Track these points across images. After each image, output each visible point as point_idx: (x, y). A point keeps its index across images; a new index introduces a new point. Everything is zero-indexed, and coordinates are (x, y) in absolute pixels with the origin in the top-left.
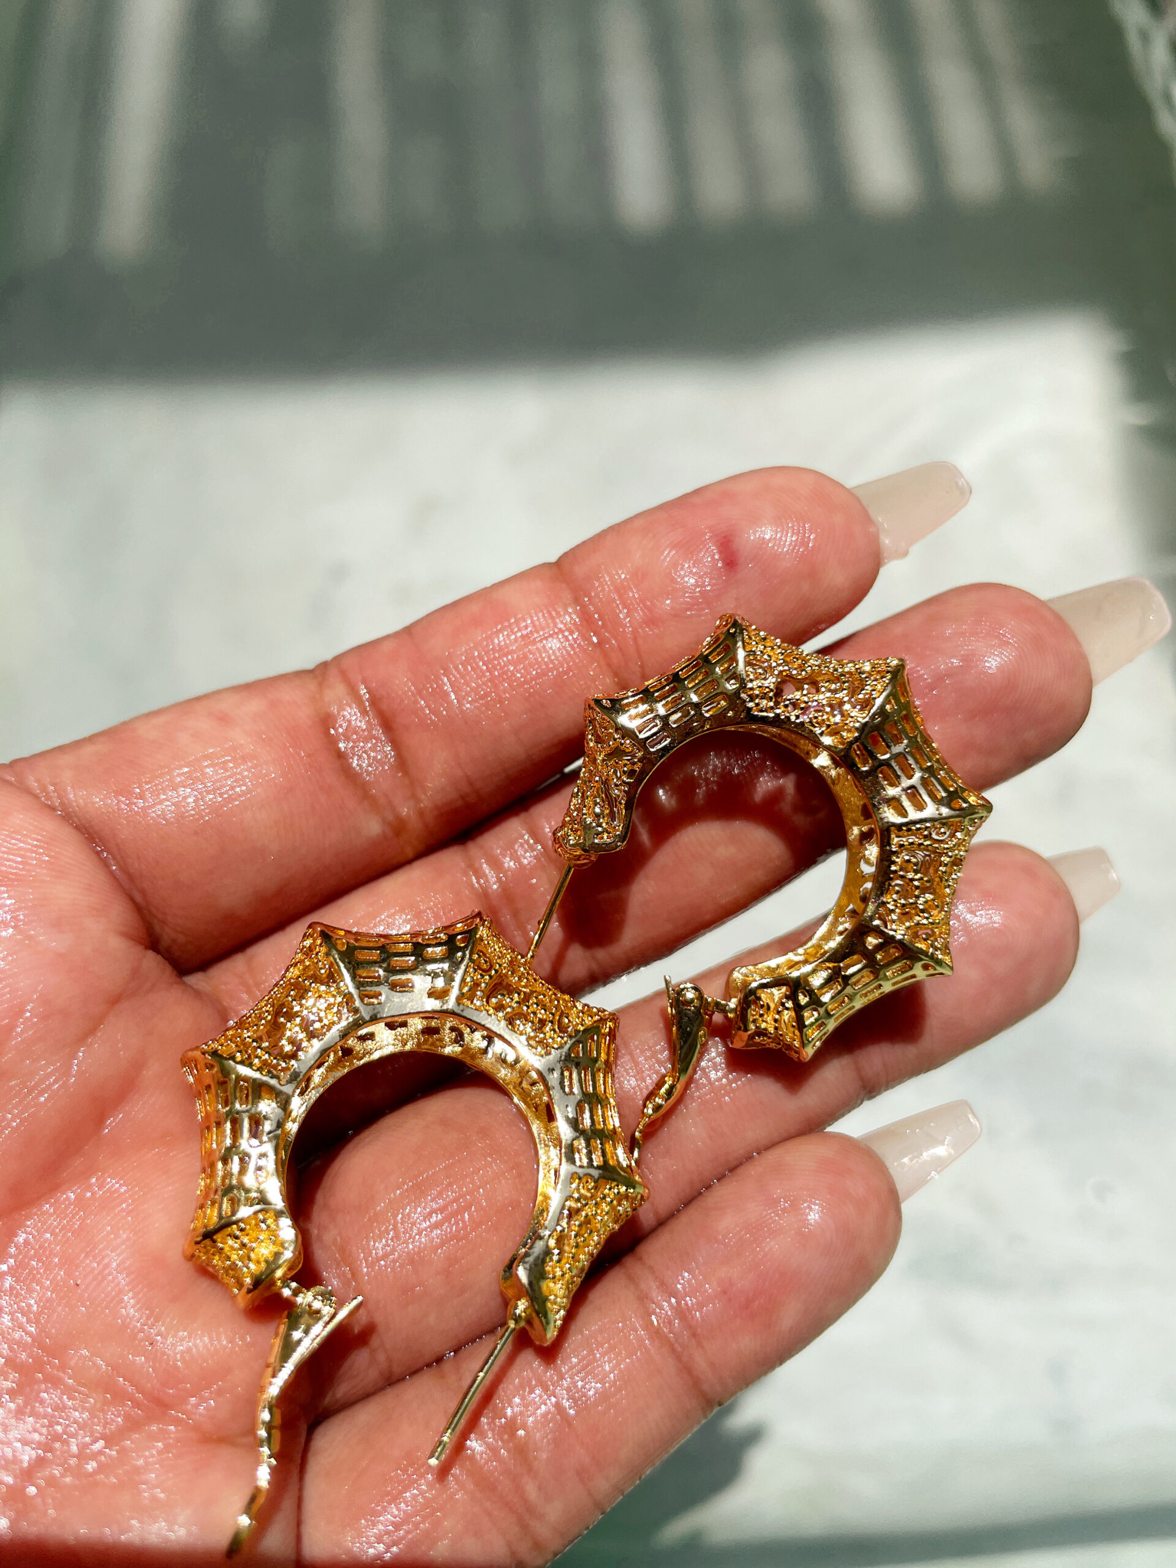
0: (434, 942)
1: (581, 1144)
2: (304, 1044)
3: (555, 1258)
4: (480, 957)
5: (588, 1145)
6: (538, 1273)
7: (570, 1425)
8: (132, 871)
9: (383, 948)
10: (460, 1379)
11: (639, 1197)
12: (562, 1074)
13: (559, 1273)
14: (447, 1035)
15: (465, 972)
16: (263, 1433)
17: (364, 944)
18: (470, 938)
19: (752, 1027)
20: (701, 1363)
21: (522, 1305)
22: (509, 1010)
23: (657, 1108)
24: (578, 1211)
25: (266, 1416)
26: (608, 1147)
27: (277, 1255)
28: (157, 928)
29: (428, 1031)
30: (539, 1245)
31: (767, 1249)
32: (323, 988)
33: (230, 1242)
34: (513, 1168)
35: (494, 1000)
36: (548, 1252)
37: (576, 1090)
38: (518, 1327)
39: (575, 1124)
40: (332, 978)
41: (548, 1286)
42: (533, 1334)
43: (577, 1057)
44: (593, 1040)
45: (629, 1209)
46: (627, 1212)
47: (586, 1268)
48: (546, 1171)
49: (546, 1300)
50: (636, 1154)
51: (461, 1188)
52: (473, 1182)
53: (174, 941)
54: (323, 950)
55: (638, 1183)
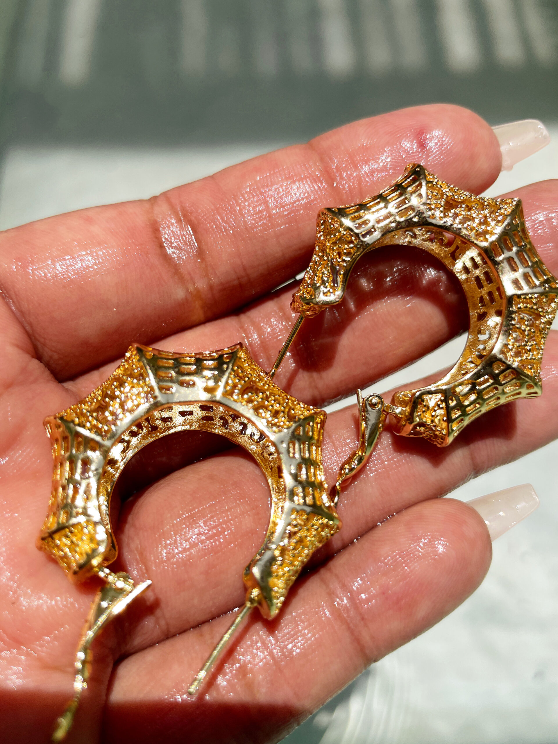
0: (209, 358)
1: (300, 490)
2: (121, 416)
3: (279, 563)
4: (238, 368)
5: (304, 491)
6: (267, 573)
7: (281, 671)
8: (24, 309)
9: (175, 360)
10: (212, 638)
11: (335, 527)
12: (289, 445)
13: (281, 573)
14: (218, 422)
15: (229, 377)
16: (79, 665)
17: (163, 356)
18: (233, 357)
19: (418, 419)
20: (366, 636)
21: (255, 592)
22: (256, 403)
23: (351, 470)
24: (295, 533)
25: (81, 655)
26: (317, 495)
27: (94, 550)
28: (40, 347)
29: (206, 418)
30: (268, 555)
31: (412, 568)
32: (135, 381)
33: (64, 540)
34: (253, 509)
35: (246, 396)
36: (273, 559)
37: (297, 456)
38: (252, 606)
39: (296, 477)
40: (142, 376)
41: (273, 582)
42: (263, 611)
43: (299, 434)
44: (310, 425)
45: (328, 534)
46: (327, 536)
47: (299, 571)
48: (276, 508)
49: (271, 590)
50: (336, 499)
51: (219, 519)
52: (227, 516)
53: (51, 357)
54: (137, 357)
55: (336, 518)
